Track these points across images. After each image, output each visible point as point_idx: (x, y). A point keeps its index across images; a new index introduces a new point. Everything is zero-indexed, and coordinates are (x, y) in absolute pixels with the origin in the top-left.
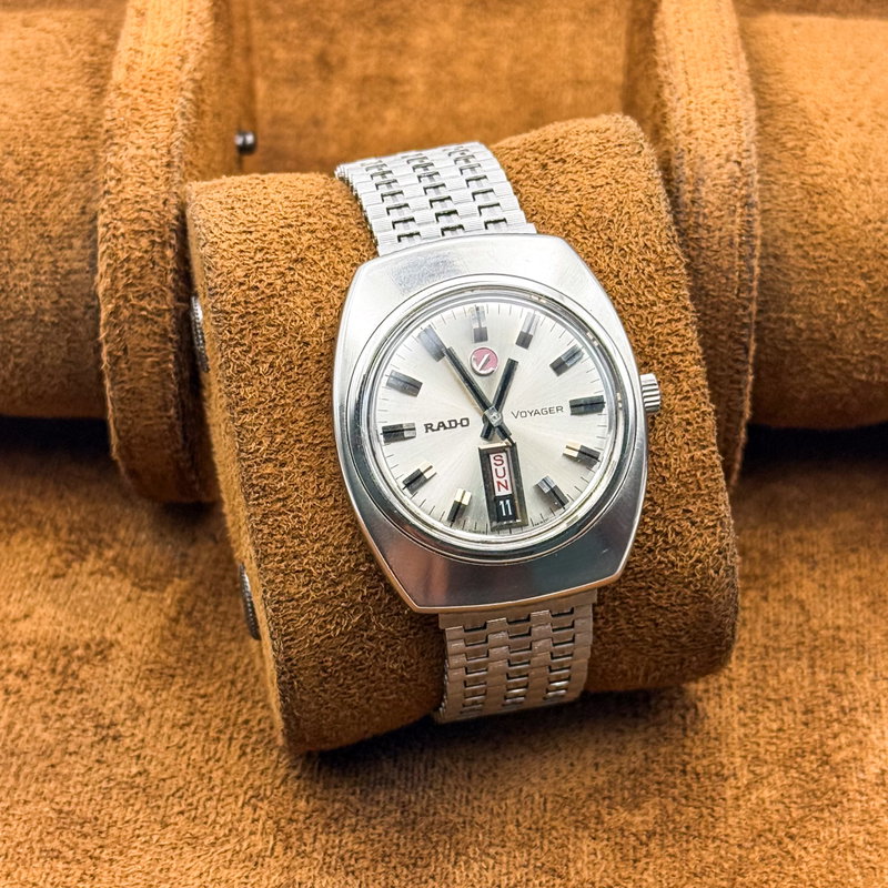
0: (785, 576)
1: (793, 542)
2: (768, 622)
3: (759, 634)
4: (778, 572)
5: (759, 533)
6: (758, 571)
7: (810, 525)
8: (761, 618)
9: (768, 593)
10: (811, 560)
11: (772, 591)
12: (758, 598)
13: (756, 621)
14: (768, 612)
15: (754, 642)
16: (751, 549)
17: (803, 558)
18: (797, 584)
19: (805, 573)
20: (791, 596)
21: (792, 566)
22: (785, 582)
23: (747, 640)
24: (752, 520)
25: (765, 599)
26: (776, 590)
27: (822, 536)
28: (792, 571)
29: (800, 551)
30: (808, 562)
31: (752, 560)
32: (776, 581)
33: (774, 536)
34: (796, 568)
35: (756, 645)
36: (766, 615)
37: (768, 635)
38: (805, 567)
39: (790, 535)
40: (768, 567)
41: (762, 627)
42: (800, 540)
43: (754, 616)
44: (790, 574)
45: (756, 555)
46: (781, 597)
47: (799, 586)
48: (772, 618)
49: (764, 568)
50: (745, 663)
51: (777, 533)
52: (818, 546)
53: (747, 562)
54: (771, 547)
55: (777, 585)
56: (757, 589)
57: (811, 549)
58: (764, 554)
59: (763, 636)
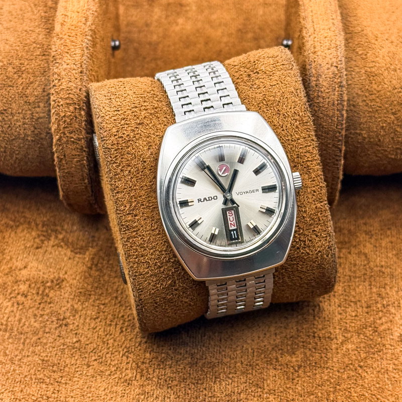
0: (358, 242)
1: (362, 225)
2: (351, 264)
3: (347, 270)
4: (356, 239)
5: (347, 221)
6: (347, 239)
7: (369, 217)
8: (348, 262)
9: (351, 250)
10: (370, 233)
11: (353, 250)
12: (347, 253)
13: (346, 264)
14: (351, 259)
15: (345, 274)
16: (343, 229)
17: (367, 233)
18: (364, 245)
19: (367, 240)
20: (361, 251)
21: (362, 237)
22: (358, 245)
23: (342, 273)
24: (344, 215)
25: (350, 253)
26: (354, 248)
27: (376, 222)
28: (362, 239)
29: (365, 229)
30: (369, 235)
31: (344, 234)
32: (354, 244)
33: (354, 223)
34: (363, 238)
35: (346, 275)
36: (350, 261)
37: (351, 270)
38: (367, 237)
39: (361, 221)
40: (351, 237)
41: (348, 267)
42: (365, 224)
43: (345, 261)
44: (361, 241)
45: (346, 232)
46: (357, 252)
47: (365, 246)
48: (353, 262)
49: (349, 238)
50: (341, 284)
51: (355, 221)
52: (373, 227)
53: (342, 235)
54: (352, 228)
55: (355, 246)
56: (346, 248)
57: (370, 228)
58: (349, 231)
59: (349, 270)
